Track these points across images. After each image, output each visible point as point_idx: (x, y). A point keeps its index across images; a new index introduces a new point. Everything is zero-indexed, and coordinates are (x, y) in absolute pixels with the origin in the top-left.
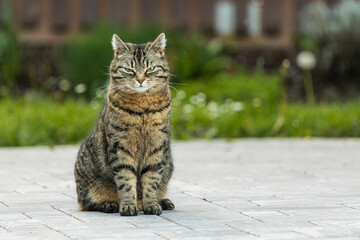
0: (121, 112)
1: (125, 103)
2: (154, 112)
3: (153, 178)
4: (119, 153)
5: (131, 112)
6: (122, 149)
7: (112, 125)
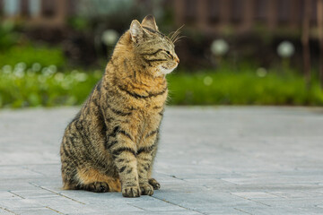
0: (128, 96)
1: (134, 87)
2: (155, 95)
3: (145, 160)
4: (119, 136)
5: (137, 96)
6: (123, 132)
7: (113, 110)
